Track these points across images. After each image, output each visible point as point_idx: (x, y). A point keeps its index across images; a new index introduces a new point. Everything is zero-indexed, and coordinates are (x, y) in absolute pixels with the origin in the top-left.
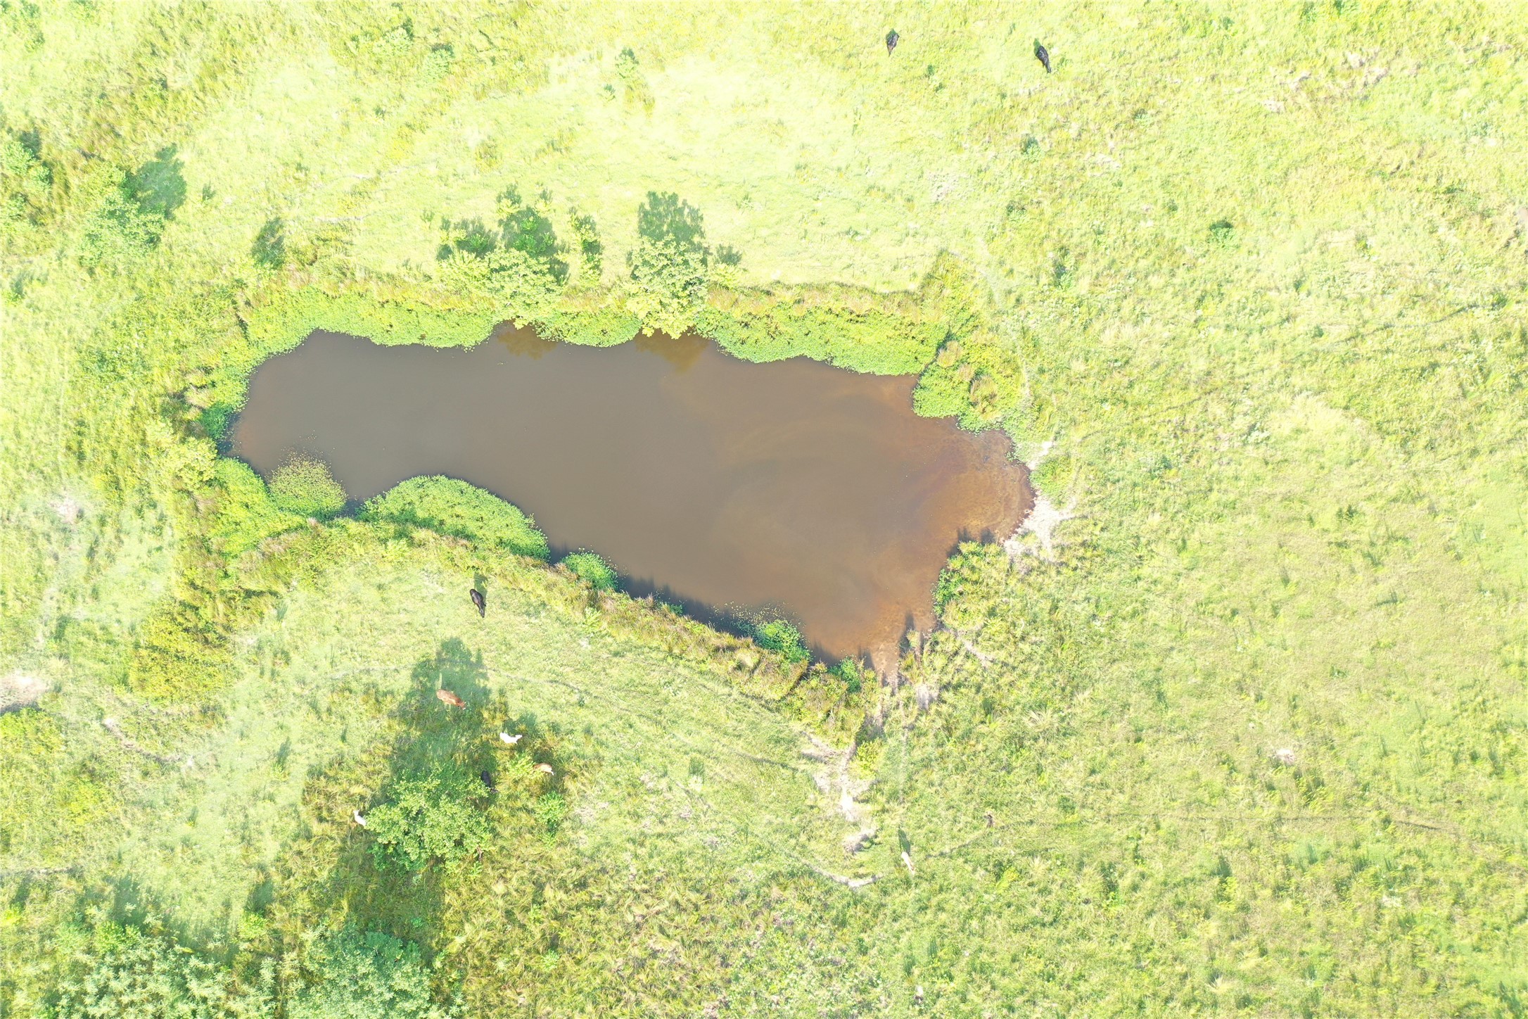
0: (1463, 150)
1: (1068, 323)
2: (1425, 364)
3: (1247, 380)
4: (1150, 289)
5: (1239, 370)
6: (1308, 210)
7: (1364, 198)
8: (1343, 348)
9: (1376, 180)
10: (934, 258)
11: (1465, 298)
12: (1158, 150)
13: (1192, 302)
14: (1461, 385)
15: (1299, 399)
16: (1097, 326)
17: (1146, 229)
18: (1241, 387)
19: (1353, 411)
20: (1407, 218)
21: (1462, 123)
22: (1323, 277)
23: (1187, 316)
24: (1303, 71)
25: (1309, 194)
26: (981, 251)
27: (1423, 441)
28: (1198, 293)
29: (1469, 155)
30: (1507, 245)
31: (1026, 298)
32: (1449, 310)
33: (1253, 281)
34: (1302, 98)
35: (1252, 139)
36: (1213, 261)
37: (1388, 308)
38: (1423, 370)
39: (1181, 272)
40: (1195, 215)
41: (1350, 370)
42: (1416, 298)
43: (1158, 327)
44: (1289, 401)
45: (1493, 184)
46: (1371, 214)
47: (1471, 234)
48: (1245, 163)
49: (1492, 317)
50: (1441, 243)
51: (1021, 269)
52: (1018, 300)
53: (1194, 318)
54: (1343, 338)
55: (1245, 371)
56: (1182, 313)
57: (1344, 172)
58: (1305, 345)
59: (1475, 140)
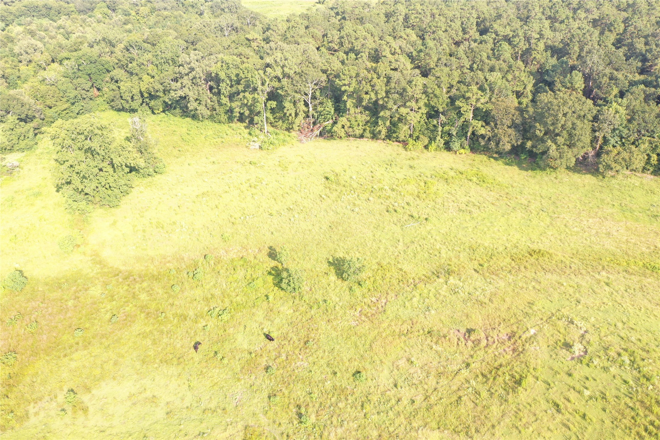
0: (425, 317)
1: (313, 437)
2: (457, 399)
3: (396, 432)
4: (340, 409)
5: (391, 429)
6: (385, 356)
7: (402, 345)
8: (424, 404)
9: (403, 337)
10: (244, 431)
11: (456, 368)
12: (320, 353)
13: (359, 408)
14: (473, 402)
15: (420, 432)
16: (326, 434)
17: (328, 384)
18: (395, 436)
19: (442, 428)
20: (420, 347)
21: (420, 309)
22: (403, 379)
23: (360, 415)
24: (359, 309)
25: (382, 350)
26: (264, 420)
27: (473, 430)
28: (360, 403)
29: (428, 318)
30: (458, 344)
31: (291, 433)
32: (453, 375)
33: (379, 390)
34: (363, 318)
35: (353, 338)
36: (360, 388)
37: (432, 381)
38: (457, 401)
39: (349, 397)
40: (345, 373)
41: (432, 412)
42: (439, 375)
43: (351, 424)
44: (416, 435)
45: (441, 325)
46: (407, 350)
47: (444, 345)
48: (354, 347)
49: (468, 371)
50: (437, 352)
51: (284, 421)
53: (363, 414)
54: (422, 400)
55: (393, 429)
56: (358, 414)
57: (390, 338)
58: (409, 409)
59: (427, 313)
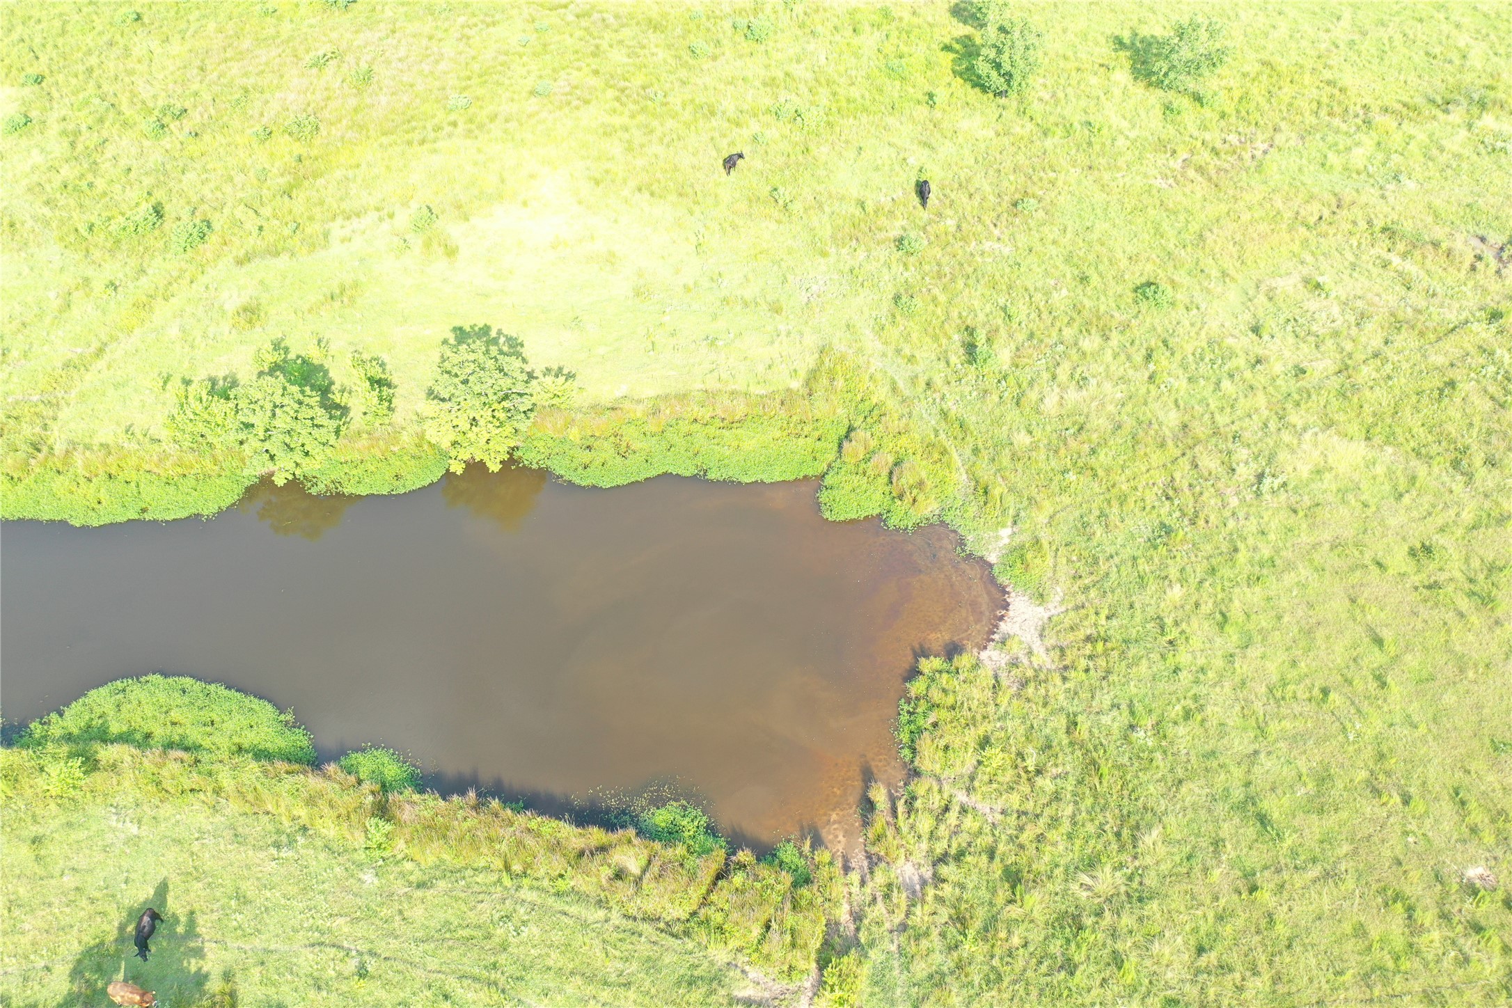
0: (1383, 197)
1: (995, 398)
2: (1441, 385)
3: (1234, 428)
4: (1084, 354)
5: (1221, 420)
6: (1238, 264)
7: (1296, 247)
8: (1335, 383)
9: (1303, 230)
10: (817, 356)
11: (1453, 317)
12: (1051, 232)
13: (1138, 358)
14: (1492, 398)
15: (1308, 436)
16: (1033, 396)
17: (1060, 299)
18: (1230, 436)
19: (1377, 440)
20: (1352, 259)
21: (1369, 175)
22: (1282, 321)
23: (1138, 374)
24: (1183, 154)
25: (1234, 250)
27: (1478, 461)
28: (1143, 352)
29: (1391, 200)
30: (1473, 268)
31: (938, 381)
32: (1442, 330)
33: (1203, 333)
34: (1191, 173)
35: (1152, 212)
36: (1148, 320)
37: (1372, 336)
38: (1441, 391)
39: (1115, 335)
40: (1112, 283)
41: (1355, 400)
42: (1397, 324)
43: (1108, 387)
44: (1295, 442)
45: (1430, 219)
46: (1309, 259)
47: (1428, 262)
48: (1152, 231)
49: (1494, 330)
50: (1400, 274)
51: (925, 355)
52: (928, 384)
53: (1147, 375)
54: (1331, 371)
55: (1228, 420)
56: (1131, 372)
57: (1263, 227)
58: (1287, 384)
59: (1391, 187)
